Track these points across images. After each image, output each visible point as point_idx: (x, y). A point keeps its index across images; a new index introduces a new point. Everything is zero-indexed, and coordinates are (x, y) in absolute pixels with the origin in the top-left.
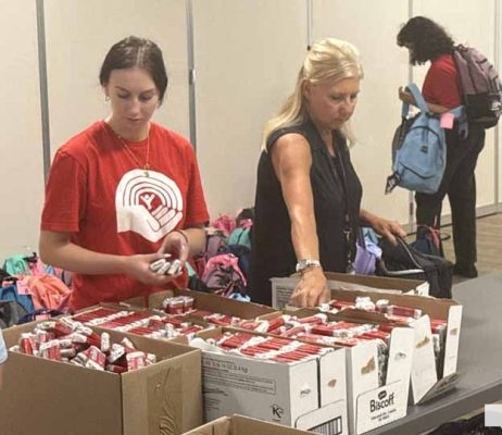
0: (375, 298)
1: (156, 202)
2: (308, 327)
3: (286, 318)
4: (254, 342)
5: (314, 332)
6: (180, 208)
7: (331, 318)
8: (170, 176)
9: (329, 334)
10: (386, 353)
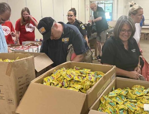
0: (36, 43)
1: (6, 30)
2: (27, 47)
3: (24, 46)
4: (20, 48)
5: (28, 47)
6: (10, 30)
7: (30, 45)
8: (8, 26)
9: (30, 47)
10: (38, 49)
